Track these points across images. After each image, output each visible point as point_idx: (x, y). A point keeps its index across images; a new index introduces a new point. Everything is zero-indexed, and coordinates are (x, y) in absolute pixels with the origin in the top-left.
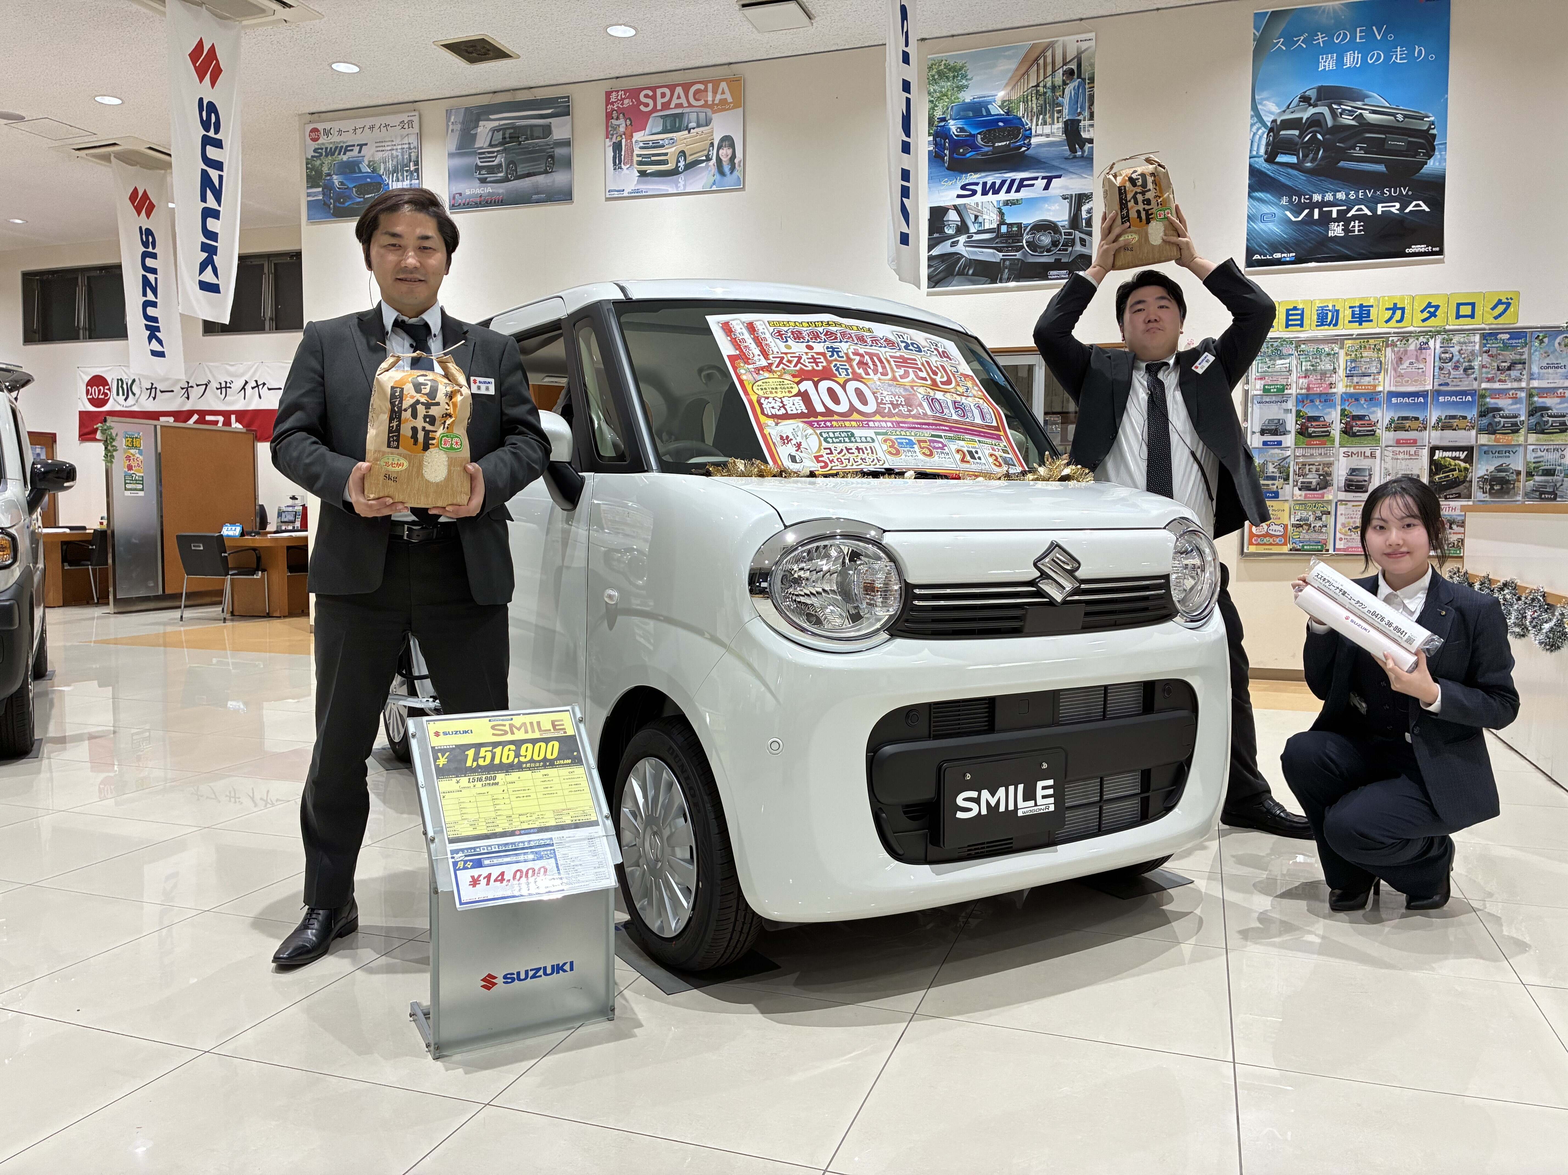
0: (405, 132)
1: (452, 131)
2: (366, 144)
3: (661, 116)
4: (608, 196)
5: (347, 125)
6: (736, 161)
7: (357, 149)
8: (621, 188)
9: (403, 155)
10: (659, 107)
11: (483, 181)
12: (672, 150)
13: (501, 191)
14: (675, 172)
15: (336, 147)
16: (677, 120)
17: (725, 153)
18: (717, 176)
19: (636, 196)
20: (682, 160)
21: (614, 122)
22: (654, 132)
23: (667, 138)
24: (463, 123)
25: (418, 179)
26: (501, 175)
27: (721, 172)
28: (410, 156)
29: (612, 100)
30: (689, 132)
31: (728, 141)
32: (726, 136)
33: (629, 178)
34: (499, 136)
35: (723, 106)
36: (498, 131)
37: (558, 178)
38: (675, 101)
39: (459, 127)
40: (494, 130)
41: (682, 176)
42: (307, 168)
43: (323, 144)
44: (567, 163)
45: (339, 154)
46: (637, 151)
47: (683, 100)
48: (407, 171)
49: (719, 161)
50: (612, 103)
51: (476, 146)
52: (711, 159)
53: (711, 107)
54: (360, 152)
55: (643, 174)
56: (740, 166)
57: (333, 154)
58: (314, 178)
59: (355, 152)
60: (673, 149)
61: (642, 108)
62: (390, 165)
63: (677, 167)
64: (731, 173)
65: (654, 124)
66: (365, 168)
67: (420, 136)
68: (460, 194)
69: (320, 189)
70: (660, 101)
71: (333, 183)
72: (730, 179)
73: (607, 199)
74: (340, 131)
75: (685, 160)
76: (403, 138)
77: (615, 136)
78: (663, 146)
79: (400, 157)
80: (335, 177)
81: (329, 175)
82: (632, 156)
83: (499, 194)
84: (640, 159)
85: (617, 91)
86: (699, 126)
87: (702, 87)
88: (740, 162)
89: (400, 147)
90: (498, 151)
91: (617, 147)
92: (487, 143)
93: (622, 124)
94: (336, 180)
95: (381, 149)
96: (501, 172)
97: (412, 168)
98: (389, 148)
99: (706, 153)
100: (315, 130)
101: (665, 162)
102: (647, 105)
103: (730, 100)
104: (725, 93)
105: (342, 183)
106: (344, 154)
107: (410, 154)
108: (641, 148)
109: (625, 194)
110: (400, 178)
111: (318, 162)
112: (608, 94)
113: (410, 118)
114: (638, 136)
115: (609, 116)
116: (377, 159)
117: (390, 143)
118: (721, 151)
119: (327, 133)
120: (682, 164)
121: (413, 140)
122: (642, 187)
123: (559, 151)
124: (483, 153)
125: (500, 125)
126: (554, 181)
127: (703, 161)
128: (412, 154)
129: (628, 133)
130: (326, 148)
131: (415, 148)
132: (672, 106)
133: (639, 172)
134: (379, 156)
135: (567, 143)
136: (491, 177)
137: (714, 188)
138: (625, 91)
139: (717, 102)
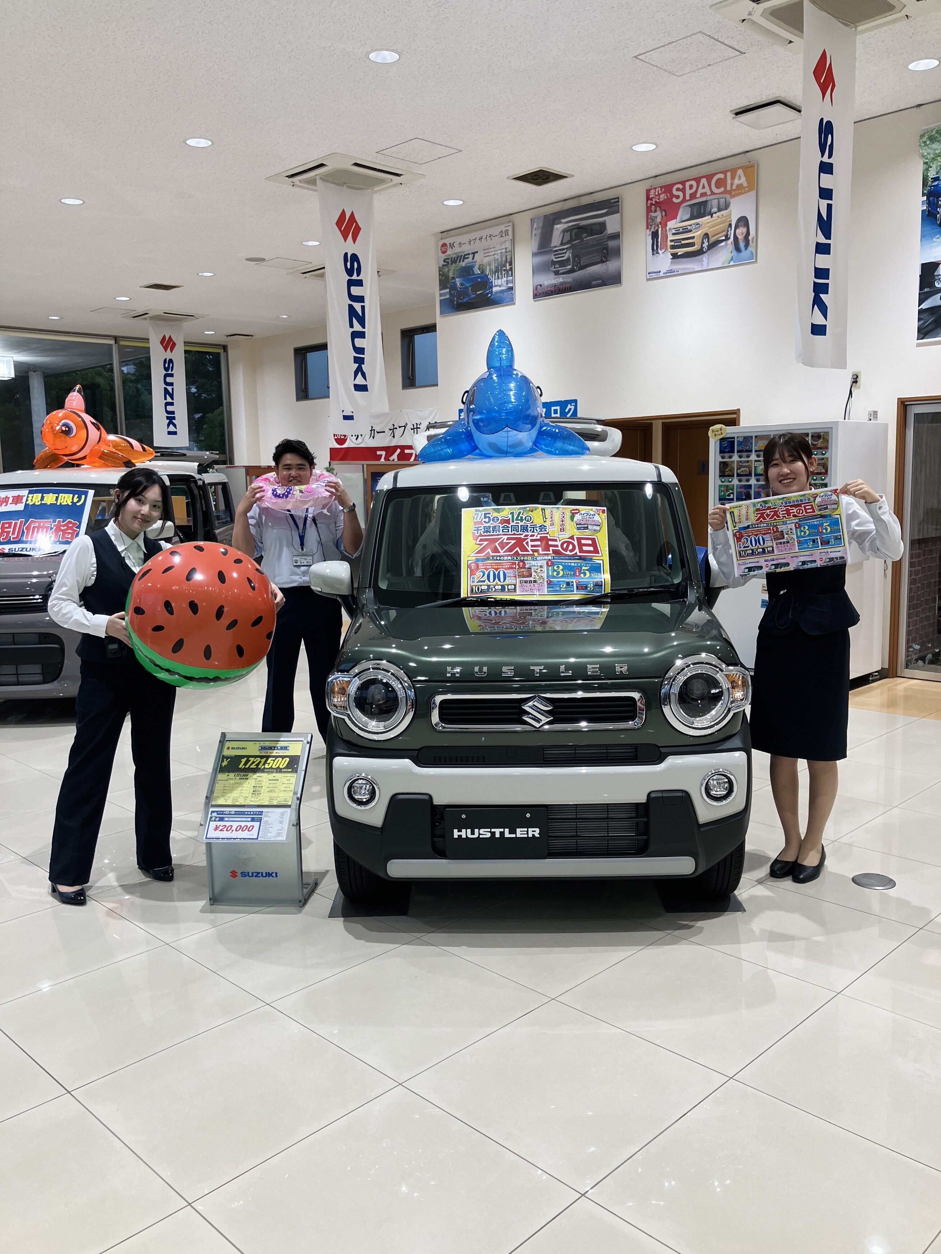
0: (503, 239)
1: (535, 235)
2: (477, 252)
3: (689, 206)
4: (648, 277)
5: (464, 238)
6: (750, 238)
7: (471, 256)
8: (659, 270)
9: (502, 258)
10: (688, 198)
11: (557, 273)
12: (698, 234)
13: (569, 280)
14: (700, 252)
15: (458, 256)
16: (702, 207)
17: (741, 231)
18: (735, 253)
19: (670, 274)
20: (706, 241)
21: (653, 214)
22: (683, 219)
23: (694, 224)
24: (543, 228)
25: (512, 276)
26: (569, 267)
27: (737, 249)
28: (506, 258)
29: (651, 196)
30: (712, 217)
31: (743, 221)
32: (742, 217)
33: (664, 260)
34: (567, 237)
35: (740, 190)
36: (567, 231)
37: (611, 266)
38: (700, 191)
39: (539, 231)
40: (564, 231)
41: (706, 255)
42: (440, 275)
43: (449, 255)
44: (617, 253)
45: (460, 262)
46: (671, 237)
47: (707, 190)
48: (504, 270)
49: (736, 238)
50: (651, 199)
51: (552, 245)
52: (730, 238)
53: (729, 192)
54: (473, 259)
55: (675, 256)
56: (753, 242)
57: (456, 262)
58: (445, 281)
59: (470, 259)
60: (699, 232)
61: (675, 200)
62: (493, 267)
63: (702, 247)
64: (746, 249)
65: (684, 213)
66: (477, 271)
67: (513, 242)
68: (541, 285)
69: (448, 290)
70: (688, 192)
71: (456, 285)
72: (745, 254)
73: (648, 280)
74: (460, 243)
75: (708, 241)
76: (501, 244)
77: (653, 226)
78: (690, 231)
79: (500, 260)
80: (457, 280)
81: (453, 278)
82: (667, 241)
83: (568, 283)
84: (673, 243)
85: (655, 189)
86: (720, 210)
87: (721, 176)
88: (753, 239)
89: (499, 252)
90: (566, 248)
91: (655, 235)
92: (560, 242)
93: (658, 216)
94: (458, 281)
95: (487, 254)
96: (569, 265)
97: (508, 268)
98: (492, 253)
99: (725, 233)
100: (444, 245)
101: (692, 245)
102: (678, 197)
103: (745, 184)
104: (741, 179)
105: (462, 284)
106: (463, 261)
107: (506, 256)
108: (674, 234)
109: (661, 274)
110: (500, 276)
111: (446, 270)
112: (648, 191)
113: (507, 228)
114: (671, 224)
115: (649, 210)
116: (484, 263)
117: (493, 250)
118: (737, 231)
119: (452, 246)
120: (705, 245)
121: (508, 245)
122: (675, 267)
123: (612, 244)
124: (556, 251)
125: (569, 227)
126: (608, 269)
127: (722, 241)
128: (508, 257)
129: (663, 223)
130: (452, 258)
131: (510, 251)
132: (698, 195)
133: (672, 254)
134: (486, 260)
135: (616, 236)
136: (562, 270)
137: (732, 263)
138: (661, 187)
139: (734, 187)
